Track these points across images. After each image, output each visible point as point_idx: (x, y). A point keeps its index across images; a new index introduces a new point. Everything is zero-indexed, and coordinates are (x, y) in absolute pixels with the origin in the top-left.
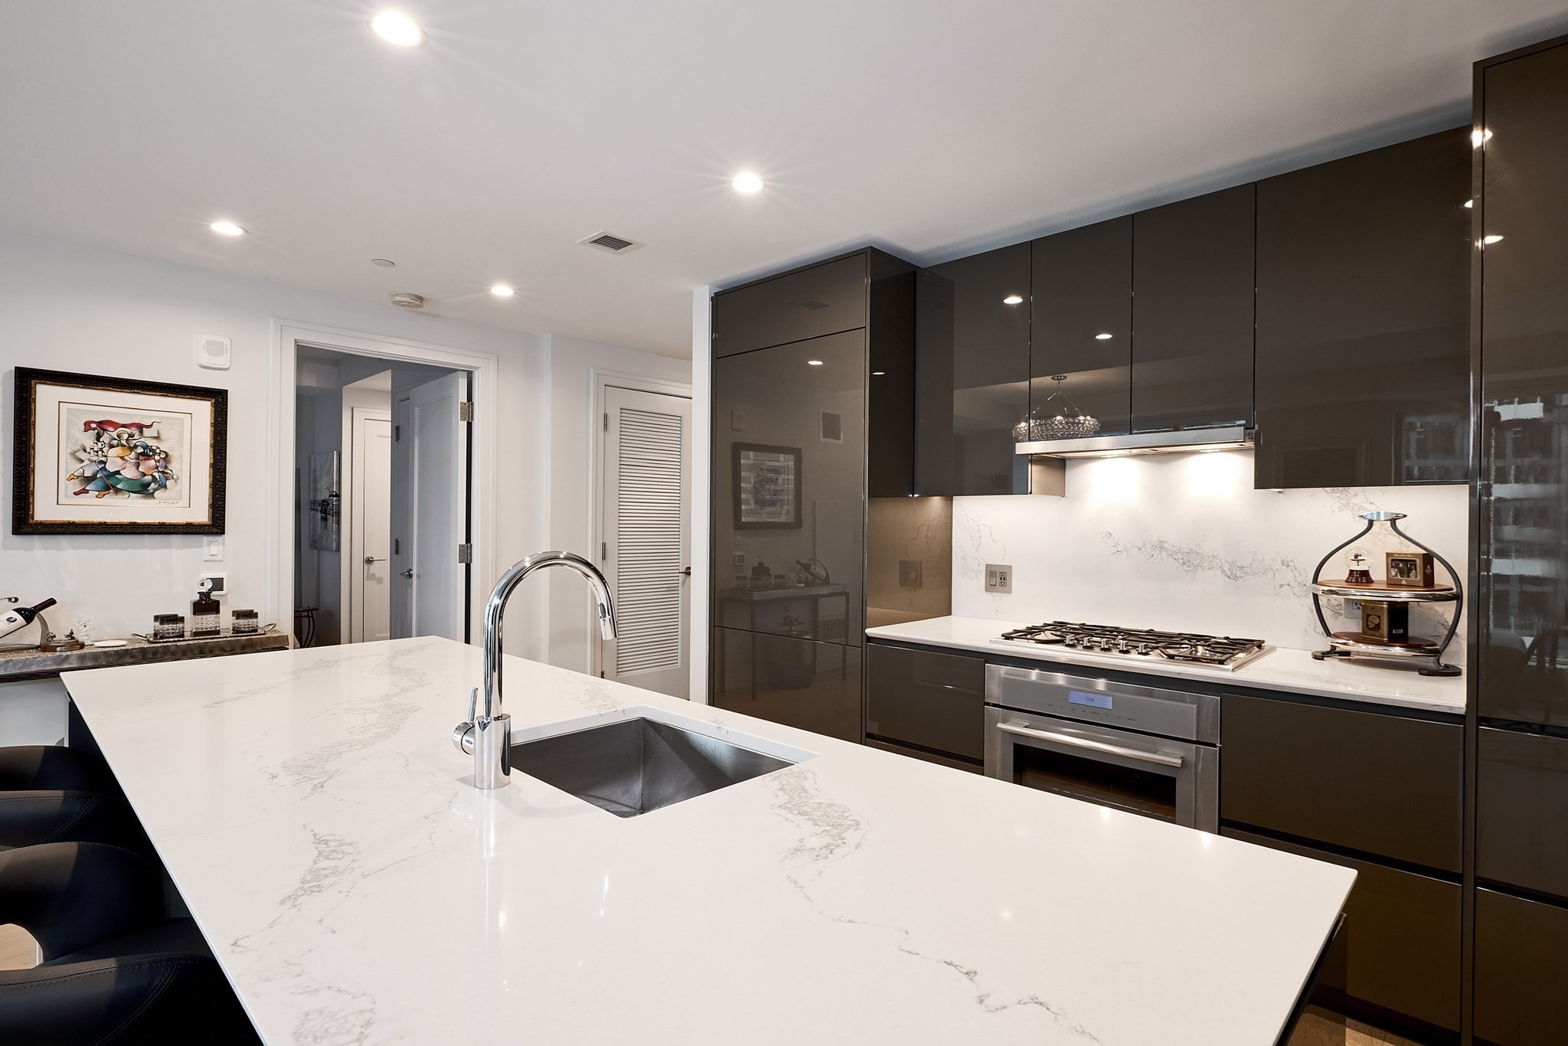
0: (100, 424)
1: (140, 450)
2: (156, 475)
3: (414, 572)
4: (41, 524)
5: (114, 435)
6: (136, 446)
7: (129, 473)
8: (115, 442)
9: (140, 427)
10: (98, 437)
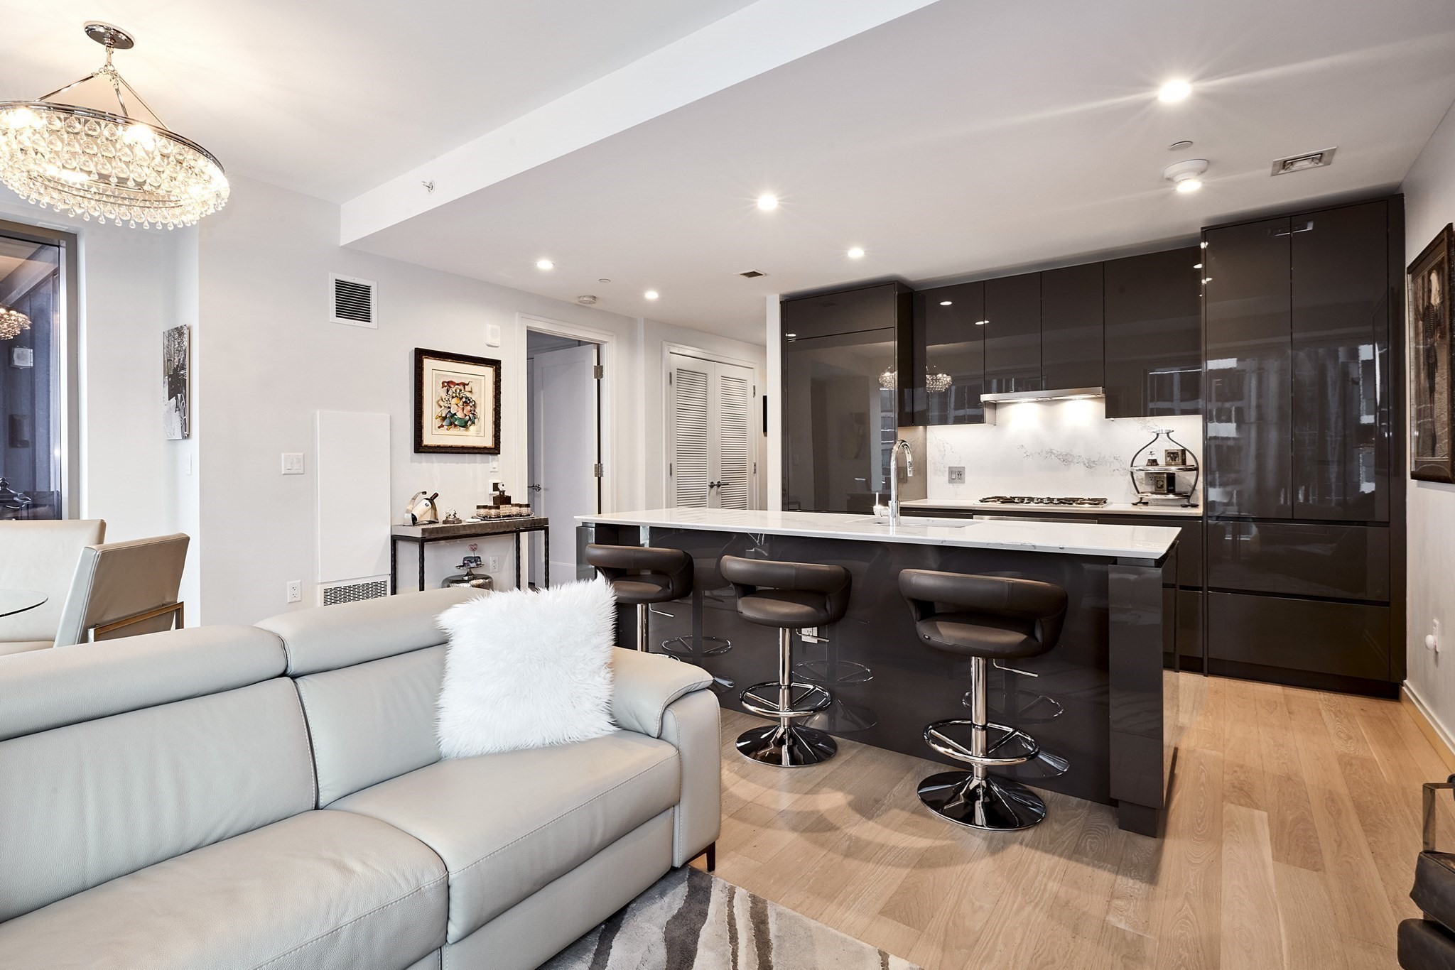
0: (448, 383)
1: (464, 400)
2: (471, 415)
3: (542, 486)
4: (426, 446)
5: (454, 390)
6: (462, 397)
7: (460, 415)
8: (454, 395)
9: (464, 385)
10: (448, 391)
